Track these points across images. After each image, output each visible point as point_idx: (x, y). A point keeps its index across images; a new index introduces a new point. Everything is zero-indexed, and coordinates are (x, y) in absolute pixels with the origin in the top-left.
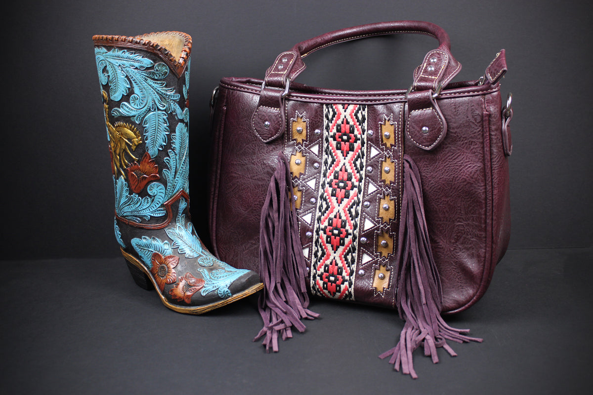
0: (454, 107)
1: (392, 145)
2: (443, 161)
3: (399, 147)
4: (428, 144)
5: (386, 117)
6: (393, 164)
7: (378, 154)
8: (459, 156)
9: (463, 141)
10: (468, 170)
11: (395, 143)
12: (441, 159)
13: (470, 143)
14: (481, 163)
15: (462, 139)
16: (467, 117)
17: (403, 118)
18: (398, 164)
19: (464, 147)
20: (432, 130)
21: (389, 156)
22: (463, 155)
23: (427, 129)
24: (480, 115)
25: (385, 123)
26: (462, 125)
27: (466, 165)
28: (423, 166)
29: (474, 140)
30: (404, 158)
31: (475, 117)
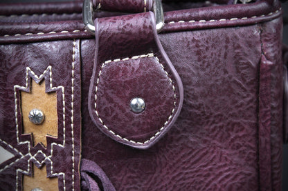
0: (196, 49)
1: (50, 140)
2: (171, 168)
3: (69, 143)
4: (144, 135)
5: (32, 72)
6: (56, 181)
7: (12, 160)
8: (205, 154)
9: (214, 122)
10: (224, 183)
11: (60, 135)
12: (167, 164)
13: (230, 127)
14: (250, 168)
15: (212, 119)
16: (226, 72)
17: (79, 76)
18: (68, 182)
19: (216, 136)
20: (154, 105)
21: (44, 164)
22: (213, 152)
23: (141, 101)
24: (252, 68)
25: (31, 89)
26: (214, 90)
27: (221, 173)
28: (124, 181)
29: (239, 121)
30: (85, 168)
31: (243, 71)
